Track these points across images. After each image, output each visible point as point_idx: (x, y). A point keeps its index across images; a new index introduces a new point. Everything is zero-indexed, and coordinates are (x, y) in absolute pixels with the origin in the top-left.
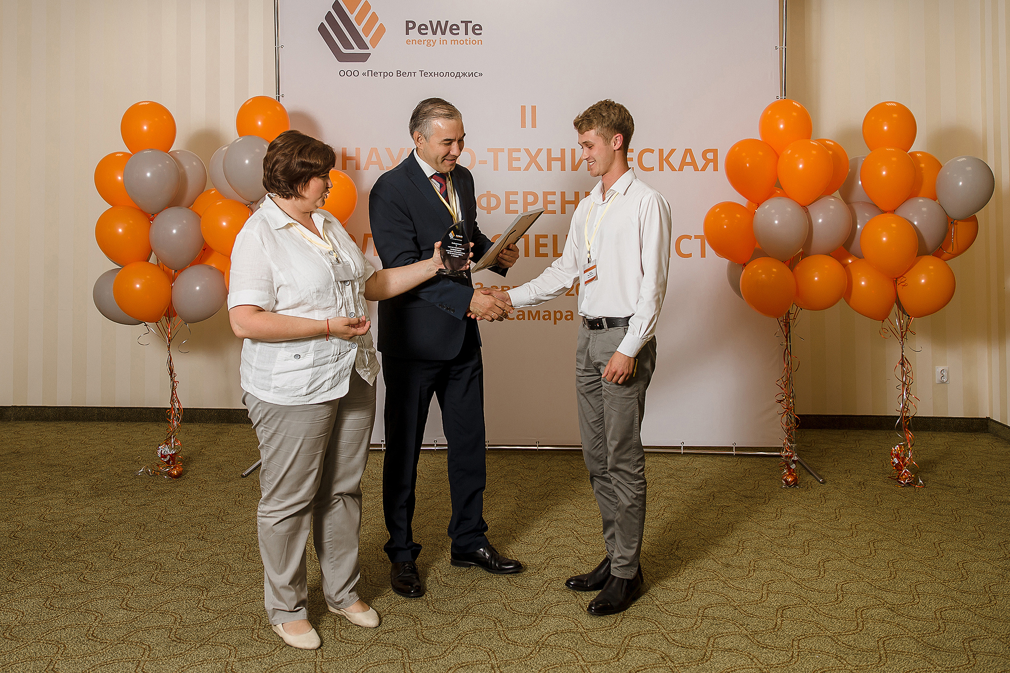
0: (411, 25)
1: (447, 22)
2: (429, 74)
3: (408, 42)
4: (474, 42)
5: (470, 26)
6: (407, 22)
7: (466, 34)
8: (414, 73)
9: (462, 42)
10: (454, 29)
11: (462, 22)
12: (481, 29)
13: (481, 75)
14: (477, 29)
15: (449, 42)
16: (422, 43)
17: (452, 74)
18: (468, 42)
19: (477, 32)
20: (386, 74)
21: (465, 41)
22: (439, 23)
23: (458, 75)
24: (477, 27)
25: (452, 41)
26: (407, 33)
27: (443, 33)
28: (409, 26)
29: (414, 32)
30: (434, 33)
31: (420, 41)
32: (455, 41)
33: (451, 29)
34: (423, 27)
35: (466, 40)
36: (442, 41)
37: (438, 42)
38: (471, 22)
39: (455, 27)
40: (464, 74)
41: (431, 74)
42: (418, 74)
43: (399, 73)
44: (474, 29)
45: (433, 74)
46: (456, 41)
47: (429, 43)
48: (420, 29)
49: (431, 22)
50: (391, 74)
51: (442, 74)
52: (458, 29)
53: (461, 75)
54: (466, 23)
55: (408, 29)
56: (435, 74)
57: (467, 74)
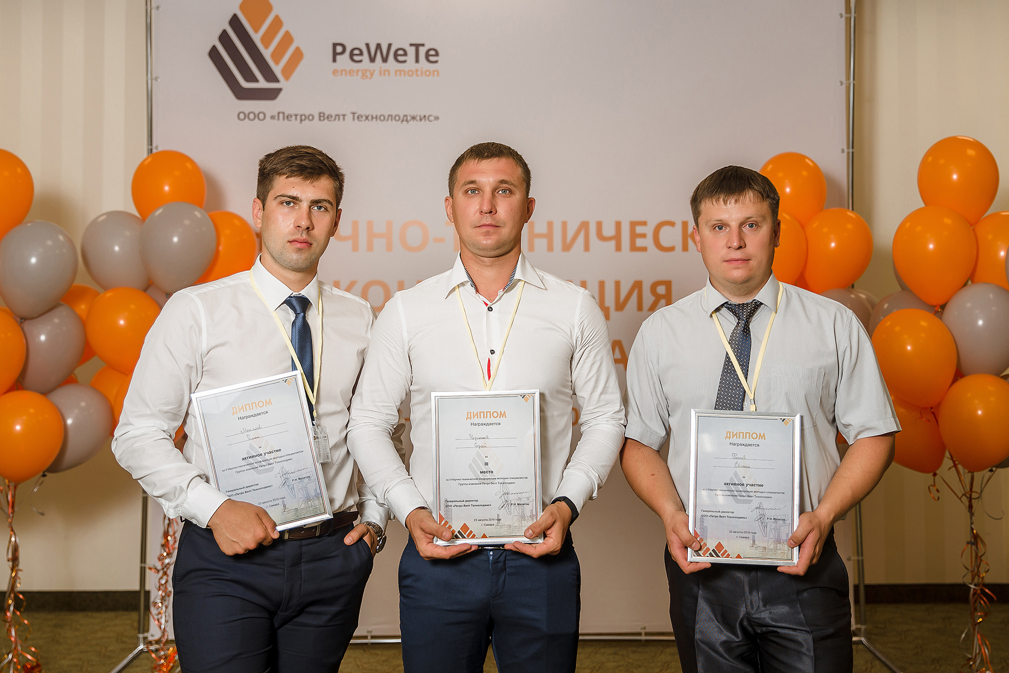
0: (339, 49)
1: (390, 45)
2: (364, 118)
3: (335, 72)
4: (428, 73)
5: (423, 51)
6: (335, 45)
7: (417, 61)
8: (344, 116)
9: (410, 73)
10: (399, 55)
11: (411, 45)
12: (437, 54)
13: (437, 118)
14: (432, 55)
15: (392, 73)
16: (355, 74)
17: (397, 118)
18: (419, 73)
19: (432, 59)
20: (303, 117)
21: (415, 73)
22: (379, 46)
23: (405, 119)
24: (432, 52)
25: (396, 71)
26: (334, 60)
27: (385, 60)
28: (337, 50)
29: (344, 59)
30: (372, 60)
31: (351, 72)
32: (400, 71)
33: (396, 55)
34: (356, 52)
35: (417, 70)
36: (383, 72)
37: (377, 73)
38: (423, 45)
39: (401, 52)
40: (414, 118)
41: (367, 118)
42: (349, 117)
43: (322, 116)
44: (427, 55)
45: (370, 118)
46: (403, 73)
47: (364, 74)
48: (352, 55)
49: (367, 45)
50: (311, 117)
51: (382, 118)
52: (405, 54)
53: (409, 118)
54: (417, 46)
55: (335, 54)
56: (372, 118)
57: (418, 118)
